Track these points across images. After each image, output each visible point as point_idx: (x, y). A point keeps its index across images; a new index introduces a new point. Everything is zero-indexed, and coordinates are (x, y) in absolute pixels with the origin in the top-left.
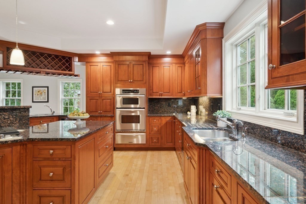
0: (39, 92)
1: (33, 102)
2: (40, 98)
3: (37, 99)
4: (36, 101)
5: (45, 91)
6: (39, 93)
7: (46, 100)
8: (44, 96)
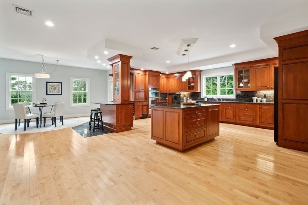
0: (52, 86)
1: (47, 94)
2: (53, 91)
3: (51, 92)
4: (50, 94)
5: (58, 86)
6: (53, 88)
7: (59, 93)
8: (58, 90)
